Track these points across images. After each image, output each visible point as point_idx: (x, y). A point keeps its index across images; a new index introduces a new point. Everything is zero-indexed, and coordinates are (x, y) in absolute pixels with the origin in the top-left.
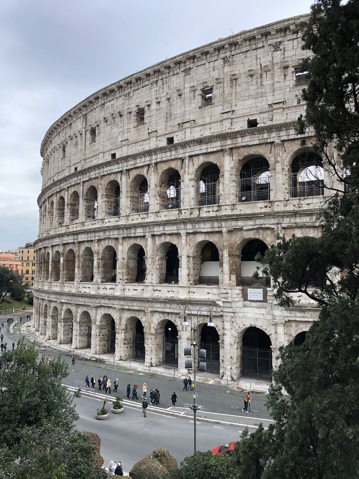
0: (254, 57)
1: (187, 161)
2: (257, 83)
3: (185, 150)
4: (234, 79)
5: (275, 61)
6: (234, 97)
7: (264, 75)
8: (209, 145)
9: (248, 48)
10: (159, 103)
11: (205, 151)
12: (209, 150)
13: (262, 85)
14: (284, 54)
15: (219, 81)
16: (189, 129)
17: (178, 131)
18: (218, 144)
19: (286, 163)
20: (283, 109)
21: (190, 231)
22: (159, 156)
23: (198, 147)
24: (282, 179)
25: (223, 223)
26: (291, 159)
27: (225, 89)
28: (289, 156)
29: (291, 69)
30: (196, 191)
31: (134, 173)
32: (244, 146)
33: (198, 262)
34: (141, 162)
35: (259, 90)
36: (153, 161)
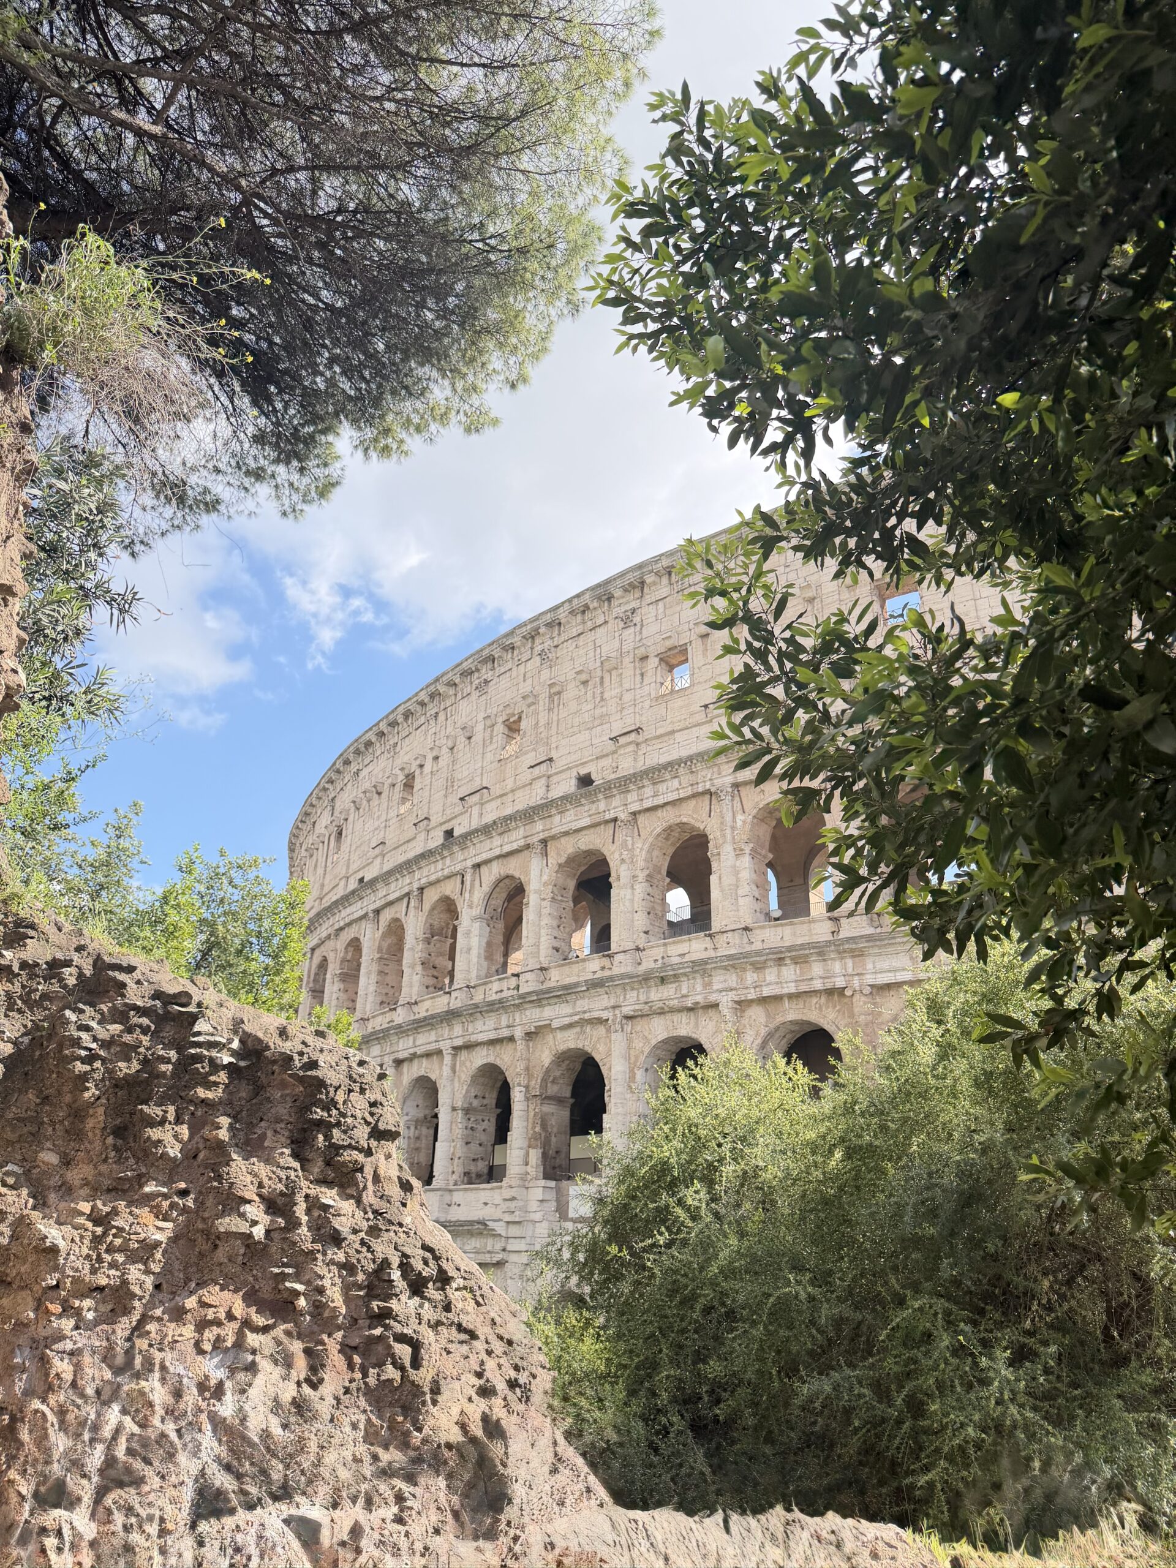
0: (591, 646)
1: (468, 878)
2: (594, 697)
3: (466, 852)
4: (556, 693)
5: (625, 649)
6: (554, 731)
7: (607, 680)
8: (506, 838)
9: (580, 629)
10: (436, 758)
11: (497, 852)
12: (507, 848)
13: (602, 699)
14: (641, 633)
15: (530, 700)
16: (477, 807)
17: (462, 814)
18: (520, 832)
19: (641, 863)
20: (638, 744)
21: (459, 1042)
22: (425, 871)
23: (487, 844)
24: (632, 900)
25: (517, 1015)
26: (656, 853)
27: (541, 715)
28: (646, 847)
29: (653, 662)
30: (489, 944)
31: (386, 916)
32: (566, 834)
33: (485, 1125)
34: (395, 889)
35: (598, 712)
36: (416, 886)
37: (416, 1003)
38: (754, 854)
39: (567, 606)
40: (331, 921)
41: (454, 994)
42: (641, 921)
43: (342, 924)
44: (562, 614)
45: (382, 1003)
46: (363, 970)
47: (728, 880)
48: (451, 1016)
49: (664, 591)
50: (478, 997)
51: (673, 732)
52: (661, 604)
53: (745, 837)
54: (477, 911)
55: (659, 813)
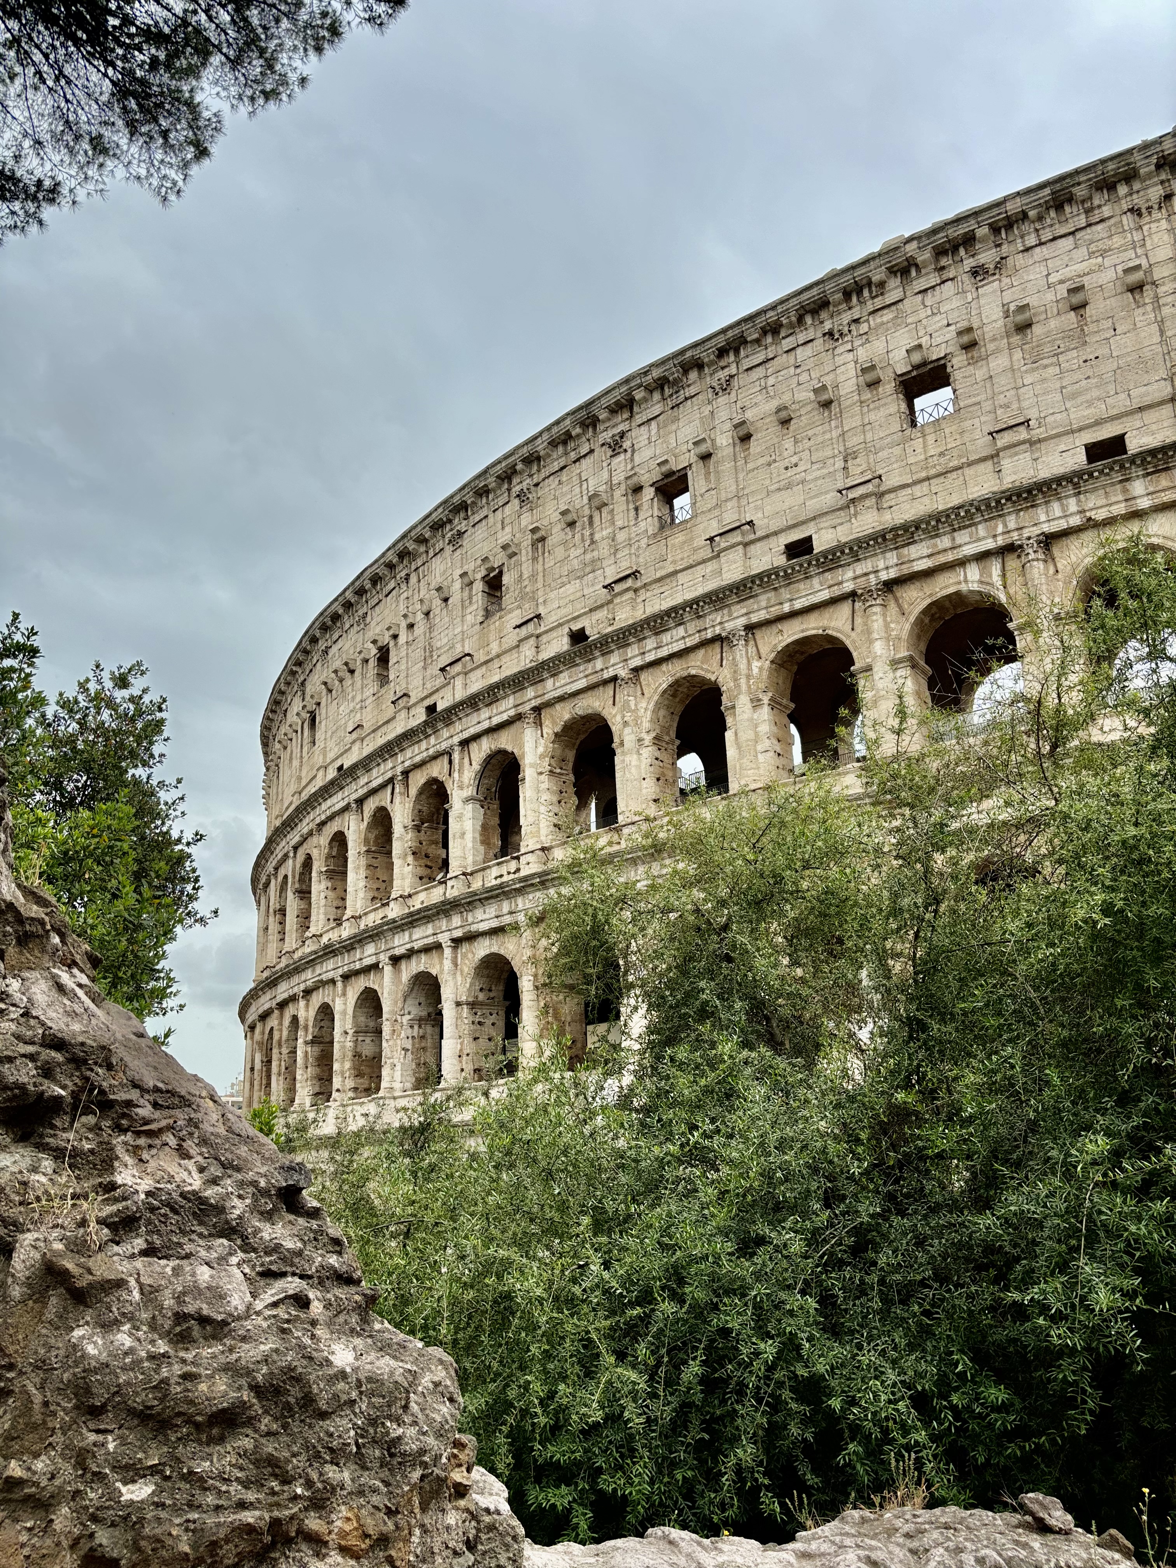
0: (576, 480)
1: (456, 756)
2: (583, 540)
3: (451, 728)
4: (540, 540)
5: (615, 480)
6: (540, 585)
7: (597, 519)
8: (494, 709)
9: (562, 462)
10: (411, 626)
11: (486, 725)
12: (496, 720)
13: (593, 542)
14: (632, 460)
15: (510, 551)
16: (461, 677)
17: (444, 686)
18: (511, 701)
19: (646, 724)
20: (636, 591)
21: (458, 933)
22: (409, 753)
23: (474, 718)
24: (638, 767)
25: (520, 900)
26: (662, 713)
27: (524, 566)
28: (651, 706)
29: (649, 493)
30: (485, 827)
31: (370, 806)
32: (561, 699)
33: (493, 1018)
34: (378, 775)
35: (588, 556)
36: (399, 769)
37: (410, 896)
38: (774, 704)
39: (545, 436)
40: (312, 816)
41: (449, 883)
42: (650, 788)
43: (323, 817)
44: (541, 446)
45: (373, 899)
46: (350, 865)
47: (746, 735)
48: (447, 908)
49: (657, 409)
50: (477, 884)
51: (675, 573)
52: (654, 424)
53: (762, 686)
54: (470, 792)
55: (664, 667)
